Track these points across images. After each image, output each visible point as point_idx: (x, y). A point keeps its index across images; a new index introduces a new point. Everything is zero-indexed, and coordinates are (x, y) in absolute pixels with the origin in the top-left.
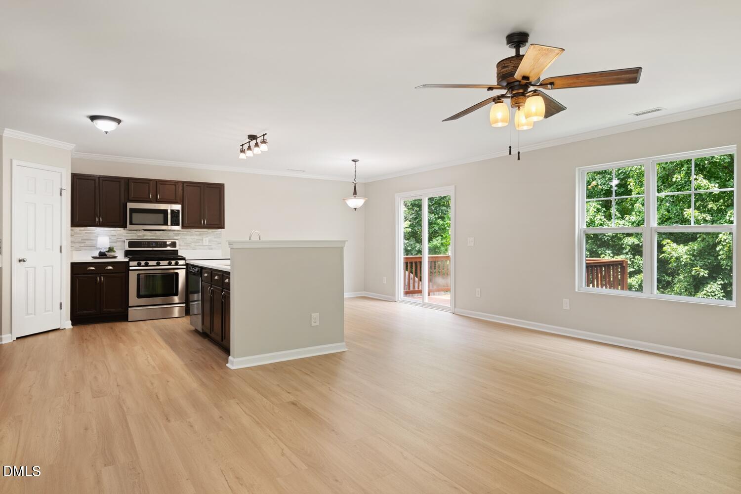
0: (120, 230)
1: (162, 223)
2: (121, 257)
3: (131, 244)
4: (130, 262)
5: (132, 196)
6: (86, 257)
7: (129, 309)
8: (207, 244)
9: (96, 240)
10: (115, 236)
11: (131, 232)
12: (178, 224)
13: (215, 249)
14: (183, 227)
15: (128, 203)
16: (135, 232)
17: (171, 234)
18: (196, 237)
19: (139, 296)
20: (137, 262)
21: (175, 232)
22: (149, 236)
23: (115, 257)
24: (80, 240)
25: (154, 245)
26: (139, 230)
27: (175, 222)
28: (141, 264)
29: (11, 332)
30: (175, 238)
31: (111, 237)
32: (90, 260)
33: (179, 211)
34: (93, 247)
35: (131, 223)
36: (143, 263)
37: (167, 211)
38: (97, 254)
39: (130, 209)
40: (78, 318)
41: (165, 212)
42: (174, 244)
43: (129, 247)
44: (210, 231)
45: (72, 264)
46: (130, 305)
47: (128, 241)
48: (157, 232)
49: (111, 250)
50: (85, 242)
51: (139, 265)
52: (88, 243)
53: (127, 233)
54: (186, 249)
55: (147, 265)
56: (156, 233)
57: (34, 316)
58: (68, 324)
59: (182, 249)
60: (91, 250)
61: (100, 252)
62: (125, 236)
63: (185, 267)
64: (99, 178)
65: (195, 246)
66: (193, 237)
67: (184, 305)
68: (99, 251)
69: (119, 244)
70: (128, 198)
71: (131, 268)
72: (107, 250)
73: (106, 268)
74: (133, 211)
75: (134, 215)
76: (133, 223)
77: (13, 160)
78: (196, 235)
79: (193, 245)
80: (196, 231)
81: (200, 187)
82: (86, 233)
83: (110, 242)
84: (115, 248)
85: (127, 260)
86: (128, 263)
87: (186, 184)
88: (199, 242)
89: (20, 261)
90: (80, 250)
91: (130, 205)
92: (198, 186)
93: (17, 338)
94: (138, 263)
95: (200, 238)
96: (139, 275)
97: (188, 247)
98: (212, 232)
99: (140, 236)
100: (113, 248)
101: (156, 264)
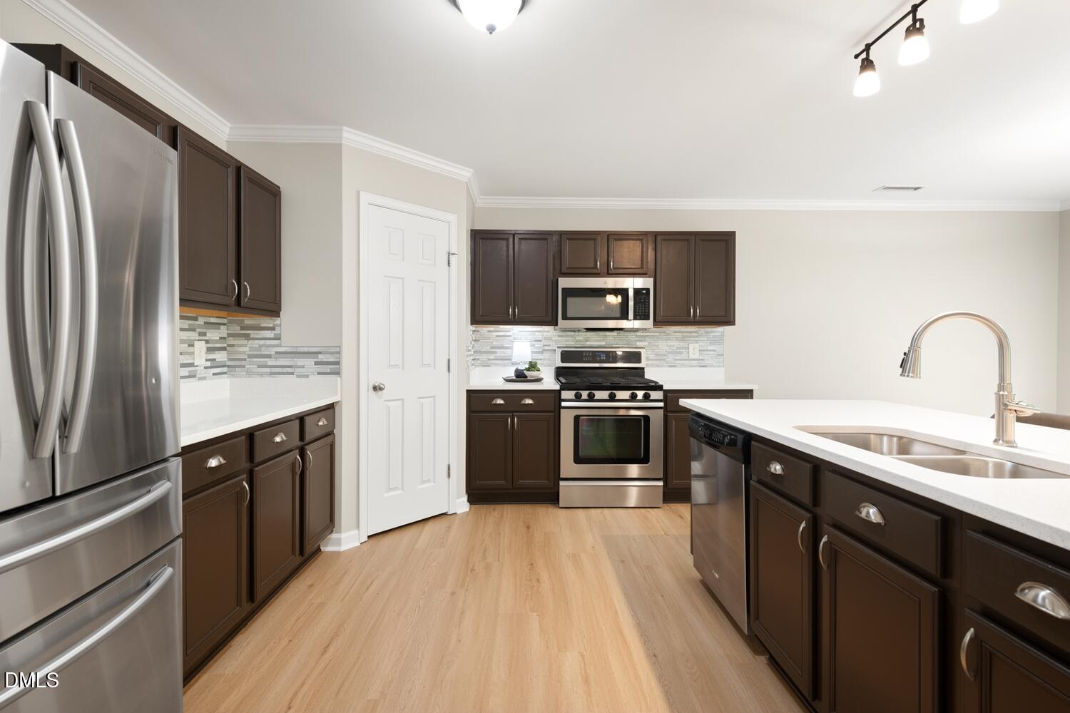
0: (547, 330)
1: (618, 315)
2: (549, 382)
3: (566, 356)
4: (562, 392)
5: (567, 263)
6: (495, 379)
7: (562, 483)
8: (697, 356)
9: (511, 348)
10: (541, 341)
11: (565, 333)
12: (646, 317)
13: (712, 366)
14: (656, 323)
15: (559, 279)
16: (573, 333)
17: (632, 336)
18: (677, 344)
19: (578, 459)
20: (574, 392)
21: (638, 334)
22: (595, 342)
23: (538, 380)
24: (488, 348)
25: (603, 358)
26: (579, 331)
27: (641, 314)
28: (581, 395)
29: (358, 527)
30: (639, 344)
31: (534, 343)
32: (499, 385)
33: (648, 290)
34: (507, 359)
35: (565, 317)
36: (585, 394)
37: (626, 290)
38: (512, 374)
39: (563, 289)
40: (478, 493)
41: (623, 292)
42: (636, 357)
43: (562, 361)
44: (702, 330)
45: (469, 392)
46: (561, 476)
47: (561, 350)
48: (608, 333)
49: (533, 366)
50: (495, 353)
51: (578, 398)
52: (500, 353)
53: (559, 336)
54: (658, 366)
55: (591, 398)
56: (606, 336)
57: (401, 491)
58: (461, 505)
59: (652, 366)
60: (505, 366)
61: (517, 371)
62: (556, 342)
63: (661, 404)
64: (514, 235)
65: (675, 360)
66: (670, 343)
67: (661, 483)
68: (515, 368)
69: (546, 355)
70: (561, 269)
71: (564, 404)
72: (527, 366)
73: (523, 402)
74: (569, 292)
75: (570, 300)
76: (569, 316)
77: (361, 192)
78: (677, 339)
79: (670, 358)
80: (675, 332)
81: (688, 240)
82: (497, 336)
83: (533, 352)
84: (538, 362)
85: (557, 387)
86: (559, 392)
87: (663, 237)
88: (681, 353)
89: (375, 388)
90: (489, 366)
91: (564, 283)
92: (685, 240)
93: (369, 537)
94: (576, 395)
95: (683, 344)
96: (577, 418)
97: (662, 362)
98: (706, 332)
99: (580, 341)
100: (536, 364)
101: (607, 398)
